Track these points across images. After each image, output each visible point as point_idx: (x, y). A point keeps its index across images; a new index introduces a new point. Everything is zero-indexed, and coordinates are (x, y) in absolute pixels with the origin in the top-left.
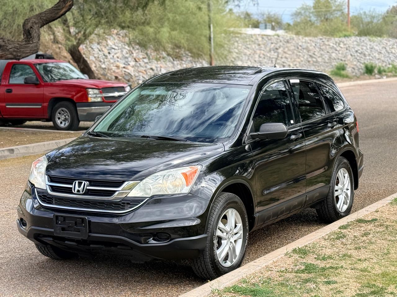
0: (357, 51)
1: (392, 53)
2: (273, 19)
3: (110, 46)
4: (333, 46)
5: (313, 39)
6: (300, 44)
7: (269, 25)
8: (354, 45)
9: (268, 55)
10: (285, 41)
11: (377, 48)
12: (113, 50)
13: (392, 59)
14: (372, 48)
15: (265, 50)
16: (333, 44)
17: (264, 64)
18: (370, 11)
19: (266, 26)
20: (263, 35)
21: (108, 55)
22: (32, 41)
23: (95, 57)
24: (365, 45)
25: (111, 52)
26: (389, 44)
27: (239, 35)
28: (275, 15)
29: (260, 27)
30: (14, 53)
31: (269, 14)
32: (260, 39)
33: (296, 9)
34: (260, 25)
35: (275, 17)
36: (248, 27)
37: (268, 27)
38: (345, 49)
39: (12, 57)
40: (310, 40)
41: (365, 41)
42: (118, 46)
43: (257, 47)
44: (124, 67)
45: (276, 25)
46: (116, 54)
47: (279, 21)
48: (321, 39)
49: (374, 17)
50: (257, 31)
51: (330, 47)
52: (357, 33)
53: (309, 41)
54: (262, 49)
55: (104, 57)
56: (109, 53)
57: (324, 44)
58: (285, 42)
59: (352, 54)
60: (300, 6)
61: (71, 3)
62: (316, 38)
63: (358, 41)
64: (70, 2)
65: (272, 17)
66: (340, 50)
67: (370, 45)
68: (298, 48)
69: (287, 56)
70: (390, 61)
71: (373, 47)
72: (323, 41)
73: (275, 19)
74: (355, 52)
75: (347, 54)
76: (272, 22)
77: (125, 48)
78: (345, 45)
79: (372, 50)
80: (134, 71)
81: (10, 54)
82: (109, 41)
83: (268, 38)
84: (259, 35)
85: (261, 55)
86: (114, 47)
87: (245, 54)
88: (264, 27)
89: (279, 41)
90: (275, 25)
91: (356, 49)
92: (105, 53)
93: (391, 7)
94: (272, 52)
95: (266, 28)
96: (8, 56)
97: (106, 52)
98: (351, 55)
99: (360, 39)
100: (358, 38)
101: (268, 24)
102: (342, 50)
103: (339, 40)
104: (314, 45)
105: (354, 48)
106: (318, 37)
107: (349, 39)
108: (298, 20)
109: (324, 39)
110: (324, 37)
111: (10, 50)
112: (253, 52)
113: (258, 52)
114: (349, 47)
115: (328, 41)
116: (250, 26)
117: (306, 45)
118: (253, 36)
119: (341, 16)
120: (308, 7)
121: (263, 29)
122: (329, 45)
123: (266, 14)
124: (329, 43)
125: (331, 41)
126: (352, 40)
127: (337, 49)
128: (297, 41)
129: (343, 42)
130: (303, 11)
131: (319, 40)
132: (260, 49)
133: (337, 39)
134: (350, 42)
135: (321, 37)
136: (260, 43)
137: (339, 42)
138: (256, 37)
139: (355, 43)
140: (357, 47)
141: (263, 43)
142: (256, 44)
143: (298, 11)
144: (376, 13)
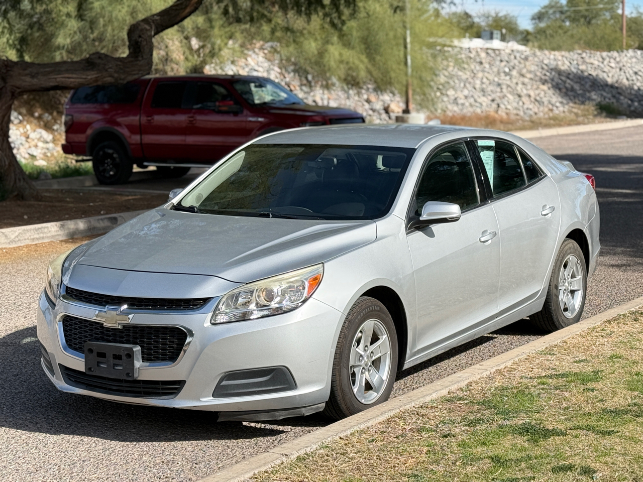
0: (636, 73)
2: (503, 24)
3: (250, 67)
4: (599, 66)
5: (566, 54)
6: (546, 62)
7: (497, 34)
8: (631, 64)
9: (496, 79)
10: (523, 57)
12: (255, 73)
15: (491, 72)
16: (599, 61)
17: (490, 93)
19: (492, 34)
20: (487, 49)
22: (142, 57)
27: (450, 49)
28: (505, 17)
29: (483, 37)
30: (116, 75)
31: (497, 16)
32: (483, 55)
34: (483, 33)
35: (507, 21)
36: (464, 37)
37: (495, 36)
38: (618, 70)
40: (563, 56)
42: (262, 67)
43: (478, 68)
45: (508, 33)
47: (513, 26)
48: (580, 54)
50: (477, 43)
51: (594, 66)
52: (637, 45)
54: (486, 70)
57: (584, 62)
59: (628, 76)
62: (572, 53)
63: (639, 57)
65: (502, 21)
66: (610, 72)
68: (542, 68)
69: (526, 80)
72: (582, 58)
73: (507, 24)
74: (633, 75)
75: (621, 77)
76: (502, 28)
77: (273, 70)
78: (618, 63)
81: (109, 76)
82: (249, 59)
83: (495, 53)
84: (481, 49)
85: (485, 80)
86: (257, 68)
87: (460, 80)
88: (489, 37)
89: (512, 57)
90: (506, 33)
91: (635, 70)
94: (502, 75)
96: (106, 79)
100: (639, 52)
101: (495, 32)
102: (614, 70)
103: (608, 56)
104: (569, 64)
105: (631, 68)
106: (575, 51)
107: (623, 55)
108: (542, 25)
109: (584, 55)
110: (583, 52)
111: (109, 70)
112: (472, 75)
113: (480, 75)
114: (624, 66)
115: (590, 57)
116: (467, 35)
117: (555, 63)
118: (472, 50)
119: (612, 18)
120: (559, 5)
121: (487, 39)
122: (592, 64)
123: (492, 16)
124: (592, 60)
125: (596, 58)
126: (628, 55)
127: (605, 70)
128: (541, 58)
129: (615, 59)
130: (551, 11)
131: (576, 56)
132: (483, 71)
133: (605, 54)
134: (625, 59)
135: (580, 52)
136: (484, 61)
137: (608, 59)
138: (477, 52)
139: (634, 60)
140: (637, 67)
141: (488, 61)
142: (477, 62)
143: (543, 11)
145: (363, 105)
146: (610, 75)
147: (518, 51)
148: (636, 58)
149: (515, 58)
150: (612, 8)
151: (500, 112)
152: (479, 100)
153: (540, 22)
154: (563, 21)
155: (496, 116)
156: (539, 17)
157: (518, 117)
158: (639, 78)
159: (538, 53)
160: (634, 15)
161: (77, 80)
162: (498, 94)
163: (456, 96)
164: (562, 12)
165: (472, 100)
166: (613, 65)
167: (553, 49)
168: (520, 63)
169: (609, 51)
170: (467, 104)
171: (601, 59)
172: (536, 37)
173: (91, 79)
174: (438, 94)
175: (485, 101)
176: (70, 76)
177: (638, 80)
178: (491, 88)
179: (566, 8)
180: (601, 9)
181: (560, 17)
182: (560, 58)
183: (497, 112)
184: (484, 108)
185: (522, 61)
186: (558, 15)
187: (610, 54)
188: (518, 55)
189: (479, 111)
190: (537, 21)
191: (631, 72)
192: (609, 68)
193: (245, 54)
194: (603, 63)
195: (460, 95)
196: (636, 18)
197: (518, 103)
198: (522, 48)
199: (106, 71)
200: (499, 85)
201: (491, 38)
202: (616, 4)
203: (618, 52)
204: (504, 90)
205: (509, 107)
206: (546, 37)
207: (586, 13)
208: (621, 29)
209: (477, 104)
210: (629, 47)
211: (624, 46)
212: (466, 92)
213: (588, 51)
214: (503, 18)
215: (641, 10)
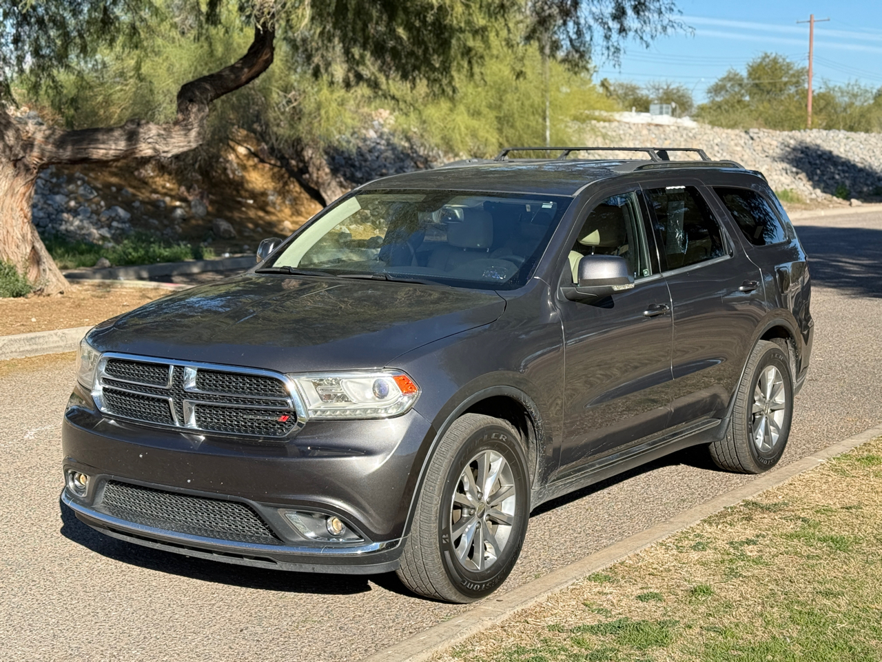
2: (673, 97)
6: (717, 141)
7: (667, 108)
12: (377, 146)
18: (848, 85)
19: (661, 108)
20: (650, 125)
27: (607, 124)
29: (651, 111)
31: (668, 88)
33: (717, 81)
34: (652, 107)
35: (680, 94)
36: (631, 110)
37: (664, 110)
40: (736, 135)
42: (386, 140)
45: (679, 107)
47: (685, 100)
49: (855, 96)
50: (644, 118)
53: (733, 137)
57: (761, 142)
59: (811, 160)
60: (724, 74)
61: (268, 56)
64: (266, 54)
65: (674, 94)
67: (846, 145)
72: (761, 138)
73: (679, 97)
76: (672, 101)
79: (849, 154)
83: (658, 130)
84: (642, 124)
88: (658, 112)
89: (678, 135)
90: (677, 108)
92: (363, 151)
95: (661, 113)
97: (365, 150)
98: (810, 163)
99: (828, 135)
100: (825, 132)
101: (665, 106)
102: (796, 152)
104: (743, 144)
105: (814, 150)
106: (753, 130)
107: (807, 135)
108: (719, 99)
109: (761, 134)
110: (760, 130)
114: (807, 148)
115: (768, 136)
116: (634, 108)
117: (727, 143)
119: (797, 93)
120: (738, 77)
122: (770, 144)
123: (662, 88)
124: (770, 141)
125: (776, 138)
126: (813, 135)
128: (712, 137)
129: (797, 140)
130: (729, 84)
133: (786, 134)
134: (809, 139)
135: (756, 130)
137: (789, 140)
138: (638, 128)
139: (819, 141)
140: (821, 149)
141: (650, 138)
143: (720, 83)
144: (859, 88)
147: (690, 129)
148: (821, 138)
149: (682, 136)
150: (798, 82)
153: (717, 95)
154: (742, 95)
156: (717, 89)
158: (823, 161)
159: (709, 130)
160: (823, 91)
164: (741, 86)
166: (794, 146)
167: (727, 127)
169: (791, 130)
171: (782, 140)
172: (708, 112)
177: (822, 163)
179: (746, 81)
180: (785, 84)
181: (739, 91)
185: (689, 140)
186: (737, 89)
187: (790, 134)
188: (685, 133)
190: (714, 94)
191: (815, 155)
194: (782, 144)
196: (824, 95)
198: (694, 124)
202: (803, 78)
203: (800, 131)
206: (722, 112)
207: (768, 87)
210: (813, 126)
211: (809, 126)
213: (766, 130)
214: (675, 91)
215: (831, 85)
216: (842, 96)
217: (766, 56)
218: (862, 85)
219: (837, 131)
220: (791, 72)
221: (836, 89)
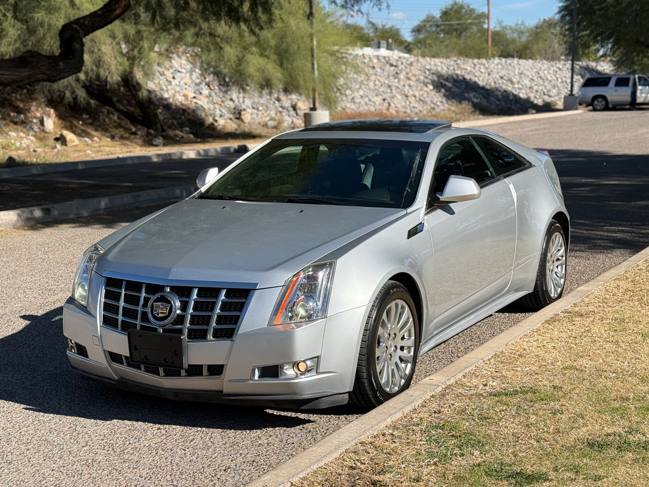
0: (501, 78)
1: (547, 79)
2: (389, 34)
3: (174, 69)
4: (471, 71)
5: (444, 60)
6: (428, 67)
7: (383, 44)
8: (497, 69)
9: (387, 82)
10: (408, 62)
11: (528, 73)
12: (179, 74)
13: (548, 88)
14: (521, 74)
15: (382, 75)
16: (471, 67)
17: (382, 93)
18: (517, 24)
19: (379, 43)
20: (378, 56)
21: (172, 80)
22: (73, 55)
23: (155, 83)
24: (512, 69)
25: (176, 77)
26: (543, 69)
28: (391, 29)
29: (372, 46)
31: (383, 28)
32: (375, 61)
33: (419, 22)
34: (372, 42)
35: (393, 32)
37: (382, 45)
38: (487, 75)
39: (45, 77)
40: (441, 62)
41: (513, 64)
42: (185, 69)
43: (371, 71)
44: (194, 97)
45: (394, 43)
46: (182, 79)
47: (398, 37)
48: (455, 61)
49: (522, 33)
50: (368, 51)
51: (467, 71)
52: (499, 53)
54: (378, 73)
55: (167, 83)
56: (174, 78)
57: (459, 68)
58: (408, 64)
59: (496, 80)
62: (448, 60)
63: (504, 64)
66: (480, 76)
67: (519, 69)
68: (425, 73)
69: (412, 83)
70: (545, 91)
71: (522, 72)
72: (457, 64)
73: (392, 35)
74: (499, 79)
75: (490, 81)
76: (389, 38)
77: (195, 71)
78: (487, 68)
79: (523, 76)
80: (208, 103)
81: (42, 74)
82: (173, 61)
83: (385, 60)
84: (373, 56)
85: (377, 82)
86: (180, 69)
87: (355, 81)
88: (377, 46)
89: (400, 63)
90: (392, 43)
91: (501, 75)
92: (168, 78)
93: (542, 20)
94: (392, 78)
96: (38, 76)
97: (170, 77)
99: (506, 61)
100: (504, 60)
101: (382, 42)
102: (483, 75)
103: (478, 63)
104: (446, 69)
105: (498, 73)
106: (452, 59)
107: (491, 62)
108: (421, 36)
109: (459, 62)
110: (458, 59)
111: (42, 67)
112: (367, 78)
113: (373, 78)
114: (492, 71)
115: (464, 63)
116: (359, 44)
117: (435, 68)
118: (365, 56)
119: (478, 31)
120: (434, 19)
121: (375, 48)
122: (466, 69)
123: (379, 28)
124: (465, 66)
125: (469, 64)
126: (495, 62)
127: (477, 74)
128: (424, 64)
129: (484, 65)
130: (428, 25)
131: (452, 63)
132: (375, 74)
133: (476, 61)
134: (493, 65)
135: (455, 59)
136: (376, 66)
137: (478, 66)
138: (370, 58)
139: (500, 66)
140: (502, 72)
141: (379, 66)
142: (370, 67)
143: (422, 24)
144: (525, 27)
145: (274, 103)
146: (481, 79)
147: (404, 58)
148: (501, 65)
149: (402, 63)
150: (479, 23)
151: (390, 110)
152: (373, 100)
153: (419, 34)
154: (438, 33)
155: (388, 113)
156: (418, 30)
157: (406, 115)
158: (504, 81)
159: (421, 59)
160: (497, 29)
161: (11, 77)
162: (389, 94)
163: (353, 96)
164: (437, 26)
165: (367, 99)
166: (483, 70)
167: (434, 57)
168: (406, 68)
169: (479, 58)
170: (363, 103)
171: (473, 66)
172: (417, 46)
173: (24, 76)
174: (338, 94)
175: (378, 100)
176: (4, 72)
177: (503, 83)
178: (381, 89)
179: (440, 23)
180: (471, 24)
181: (436, 30)
182: (439, 64)
183: (388, 109)
184: (377, 106)
185: (408, 67)
186: (434, 29)
187: (480, 61)
188: (404, 61)
189: (372, 109)
190: (417, 33)
191: (498, 77)
192: (479, 73)
193: (170, 57)
194: (474, 68)
195: (357, 95)
196: (499, 32)
197: (405, 102)
198: (407, 55)
199: (39, 68)
200: (389, 86)
201: (379, 47)
202: (483, 20)
203: (486, 59)
204: (394, 91)
205: (398, 106)
206: (426, 46)
207: (458, 27)
208: (487, 41)
209: (371, 103)
210: (493, 56)
211: (490, 56)
212: (361, 93)
213: (462, 58)
214: (388, 31)
215: (504, 24)
216: (513, 33)
217: (455, 4)
218: (527, 24)
219: (512, 59)
220: (474, 15)
221: (508, 28)
